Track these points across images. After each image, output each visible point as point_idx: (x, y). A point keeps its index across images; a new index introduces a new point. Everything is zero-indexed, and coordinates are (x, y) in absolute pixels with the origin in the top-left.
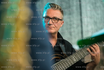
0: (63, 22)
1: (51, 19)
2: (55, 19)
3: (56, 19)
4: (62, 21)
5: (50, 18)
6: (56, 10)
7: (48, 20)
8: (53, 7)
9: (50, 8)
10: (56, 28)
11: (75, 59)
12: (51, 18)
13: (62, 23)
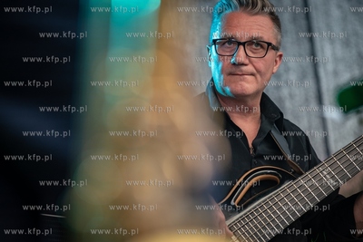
0: (281, 56)
1: (242, 47)
2: (254, 46)
3: (258, 44)
4: (279, 53)
5: (239, 44)
6: (257, 14)
7: (230, 52)
8: (248, 3)
9: (236, 8)
10: (258, 76)
11: (333, 177)
12: (243, 41)
13: (278, 59)
